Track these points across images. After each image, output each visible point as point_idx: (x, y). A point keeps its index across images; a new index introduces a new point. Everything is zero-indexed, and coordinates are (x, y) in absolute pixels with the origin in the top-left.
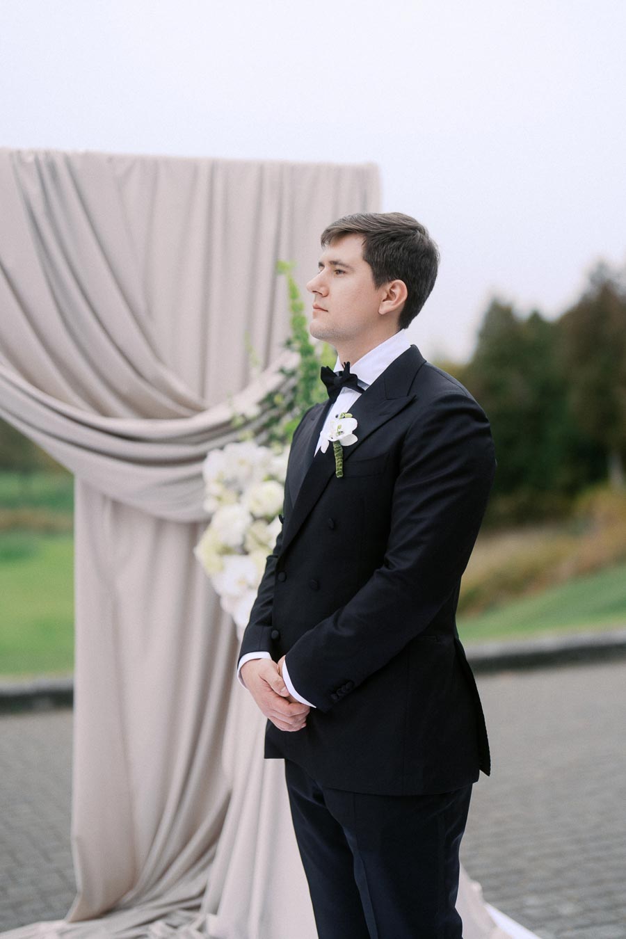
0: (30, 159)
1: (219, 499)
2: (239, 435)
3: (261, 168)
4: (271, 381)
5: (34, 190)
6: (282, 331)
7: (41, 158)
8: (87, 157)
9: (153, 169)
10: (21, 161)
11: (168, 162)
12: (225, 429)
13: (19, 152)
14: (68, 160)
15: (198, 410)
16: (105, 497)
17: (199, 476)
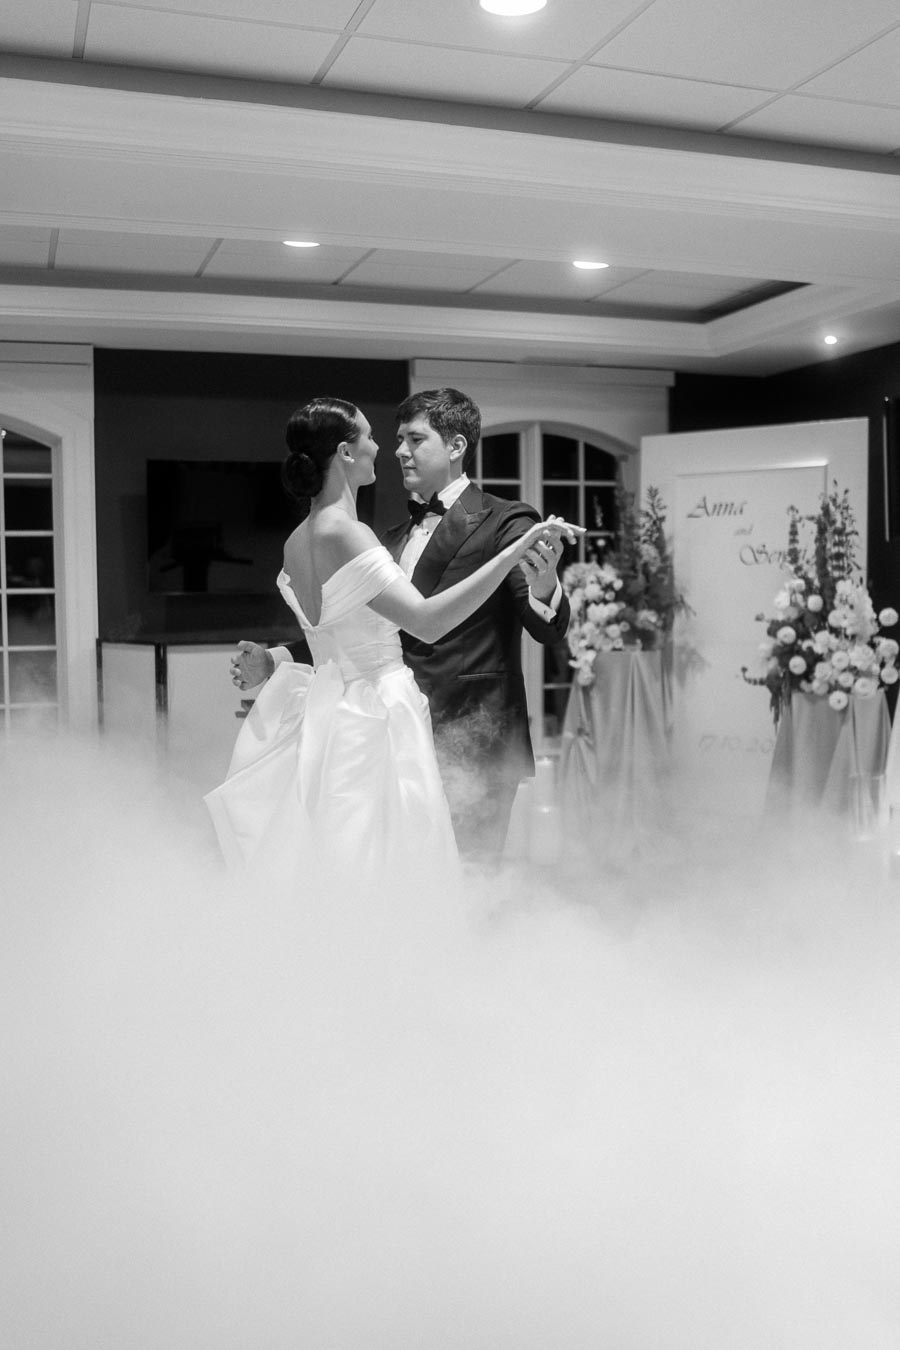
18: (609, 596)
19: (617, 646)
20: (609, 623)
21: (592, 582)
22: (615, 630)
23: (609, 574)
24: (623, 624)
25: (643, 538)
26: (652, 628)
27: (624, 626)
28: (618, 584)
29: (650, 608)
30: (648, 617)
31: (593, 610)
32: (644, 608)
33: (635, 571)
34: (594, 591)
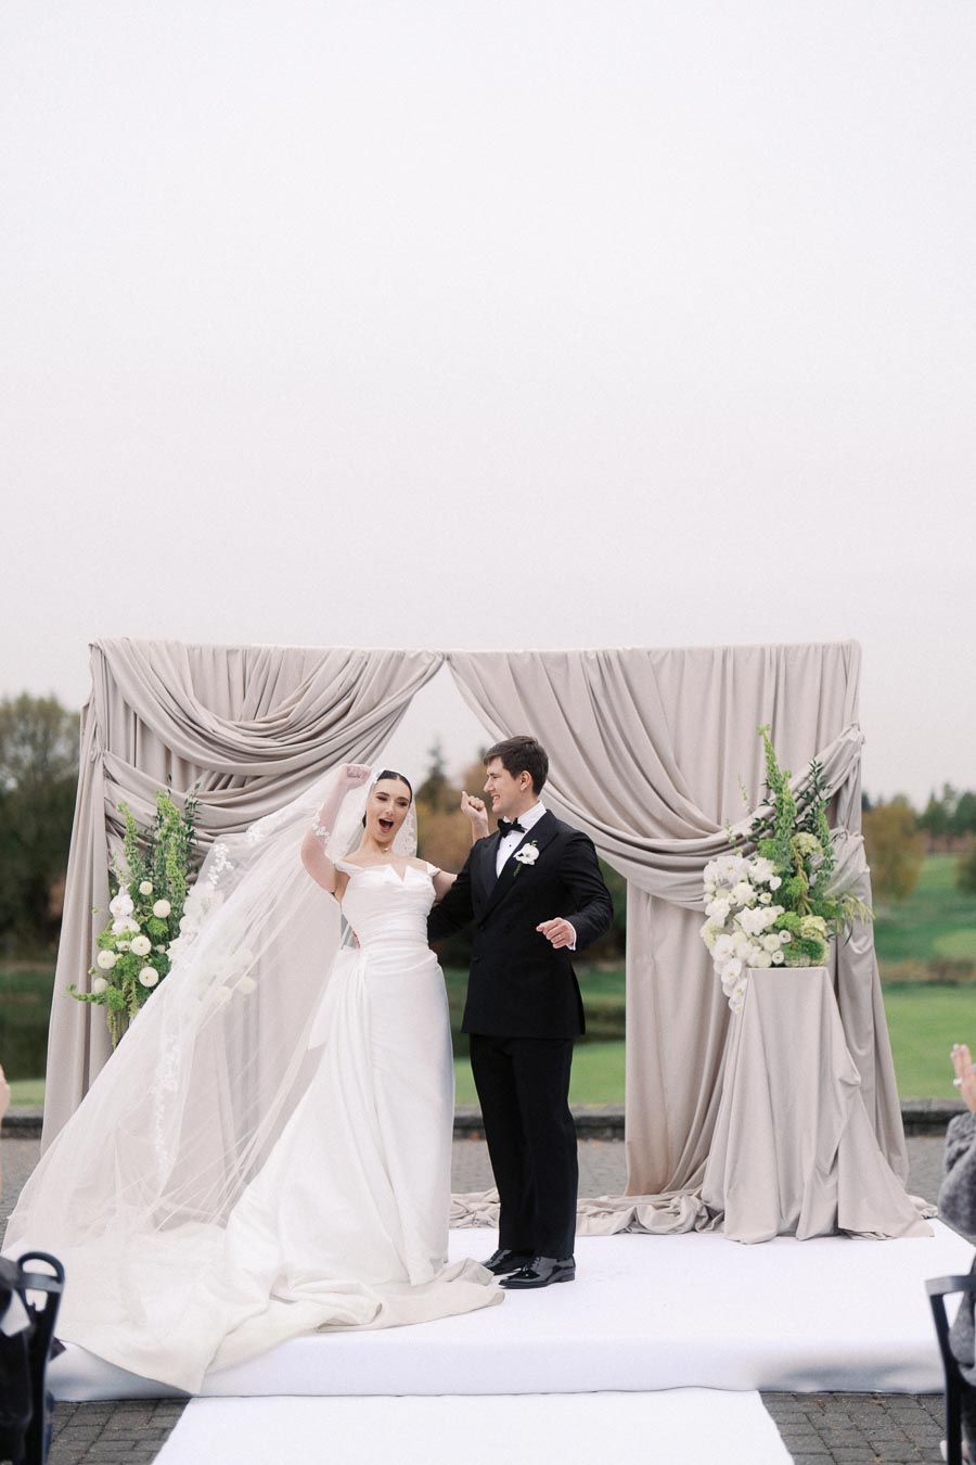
0: (593, 657)
1: (714, 894)
2: (734, 851)
3: (763, 650)
4: (762, 812)
5: (595, 678)
6: (763, 776)
7: (601, 655)
8: (632, 652)
9: (680, 658)
10: (587, 659)
11: (690, 652)
12: (723, 847)
13: (586, 653)
14: (619, 656)
15: (714, 831)
16: (648, 895)
17: (701, 881)
18: (765, 898)
19: (777, 962)
20: (765, 932)
21: (743, 881)
22: (773, 941)
23: (764, 870)
24: (783, 932)
25: (800, 826)
26: (819, 939)
27: (785, 937)
28: (776, 883)
29: (815, 915)
30: (813, 924)
31: (744, 916)
32: (807, 913)
33: (795, 868)
34: (744, 892)
